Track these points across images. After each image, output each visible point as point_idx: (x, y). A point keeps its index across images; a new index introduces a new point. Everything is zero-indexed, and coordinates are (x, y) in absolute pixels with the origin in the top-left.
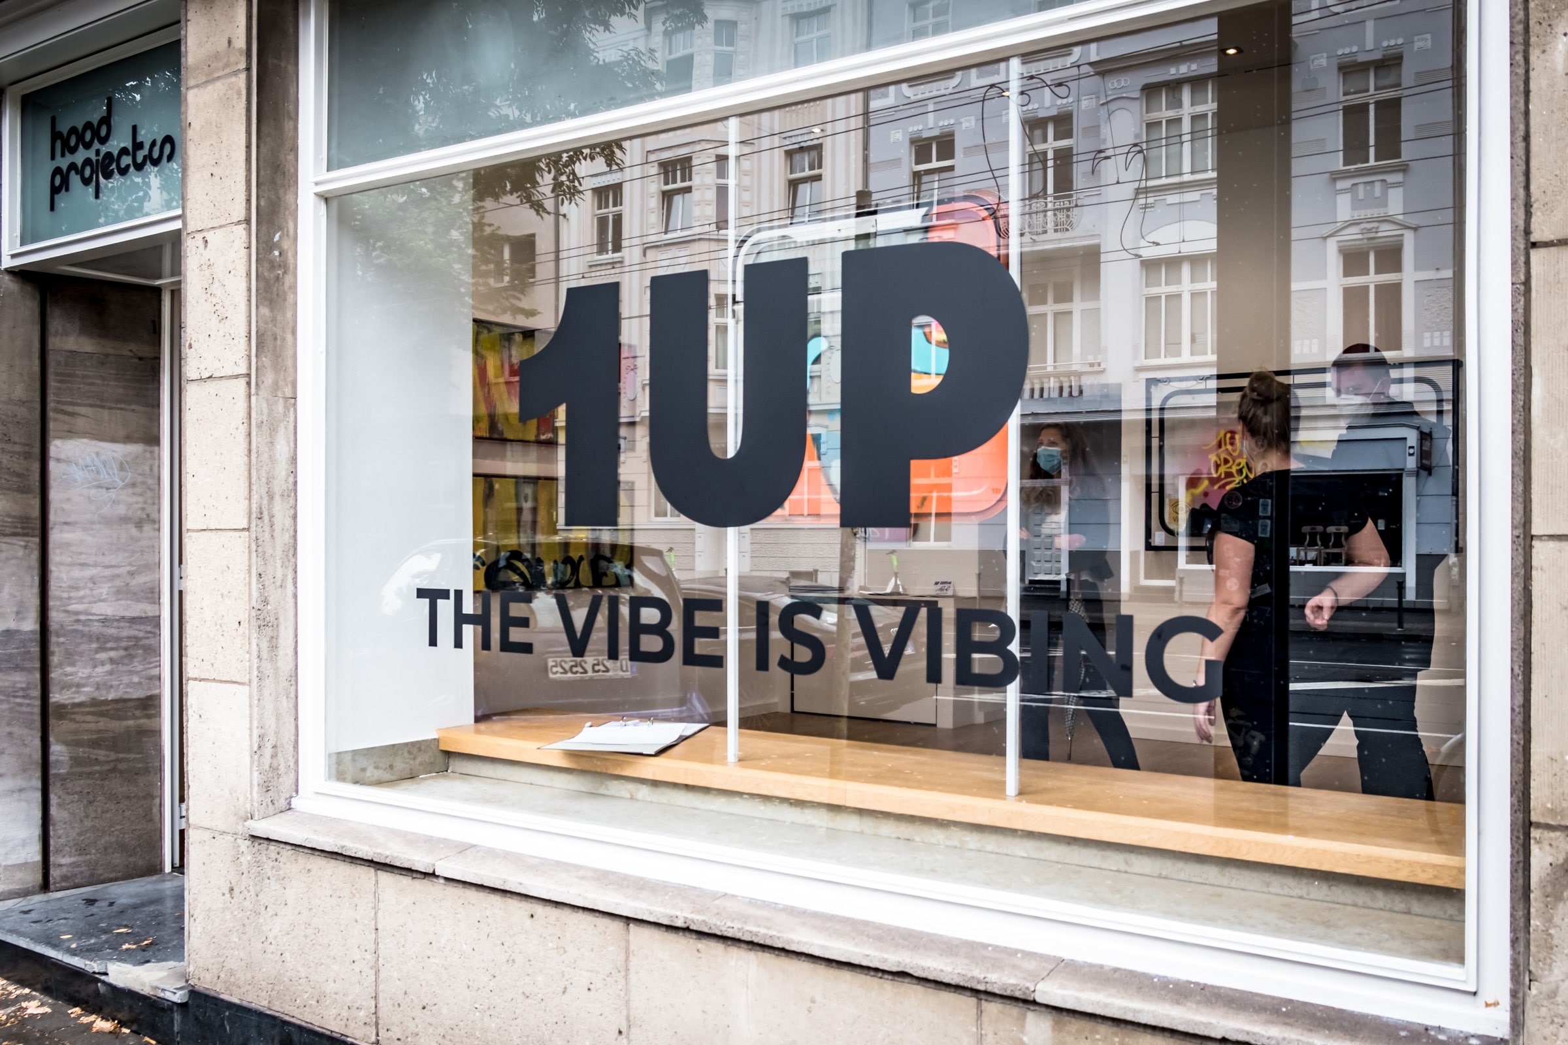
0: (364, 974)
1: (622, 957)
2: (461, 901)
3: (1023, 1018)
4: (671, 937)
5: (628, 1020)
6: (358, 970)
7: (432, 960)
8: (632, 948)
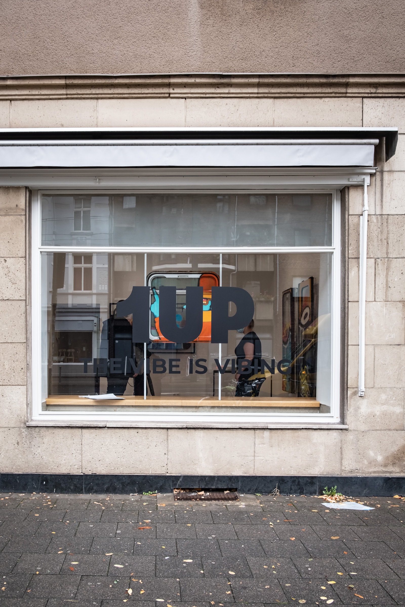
0: (77, 456)
1: (166, 437)
2: (113, 432)
3: (264, 432)
4: (180, 431)
5: (168, 450)
6: (74, 456)
7: (102, 449)
8: (169, 435)
